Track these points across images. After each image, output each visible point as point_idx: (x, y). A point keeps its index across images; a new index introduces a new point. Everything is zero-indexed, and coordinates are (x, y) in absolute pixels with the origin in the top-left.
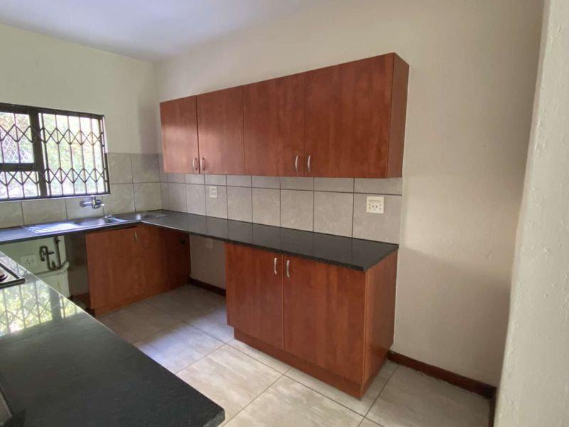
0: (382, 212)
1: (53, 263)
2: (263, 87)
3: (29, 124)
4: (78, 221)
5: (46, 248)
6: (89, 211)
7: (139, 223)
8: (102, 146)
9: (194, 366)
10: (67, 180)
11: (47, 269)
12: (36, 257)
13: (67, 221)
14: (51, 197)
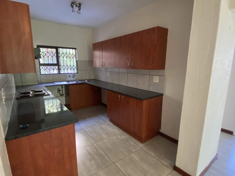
0: (158, 82)
1: (61, 94)
2: (120, 38)
3: (55, 52)
4: (68, 82)
5: (59, 89)
6: (72, 79)
7: (85, 83)
8: (76, 58)
9: (95, 127)
10: (65, 69)
11: (59, 95)
12: (56, 91)
13: (65, 81)
14: (61, 74)
